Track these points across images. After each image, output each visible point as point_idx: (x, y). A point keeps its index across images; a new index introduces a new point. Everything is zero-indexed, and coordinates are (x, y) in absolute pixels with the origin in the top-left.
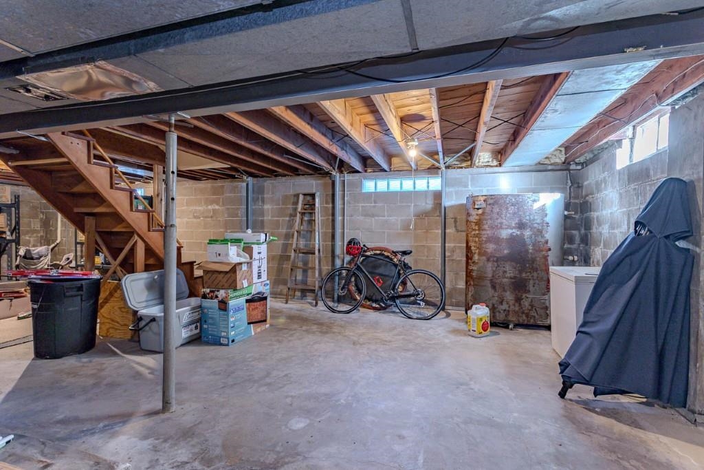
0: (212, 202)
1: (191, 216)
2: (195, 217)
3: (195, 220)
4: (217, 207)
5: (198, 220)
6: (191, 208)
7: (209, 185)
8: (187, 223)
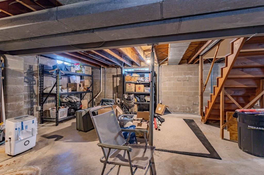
0: (188, 74)
1: (176, 80)
2: (178, 81)
3: (178, 82)
4: (191, 76)
5: (180, 82)
6: (176, 77)
7: (187, 67)
8: (173, 83)
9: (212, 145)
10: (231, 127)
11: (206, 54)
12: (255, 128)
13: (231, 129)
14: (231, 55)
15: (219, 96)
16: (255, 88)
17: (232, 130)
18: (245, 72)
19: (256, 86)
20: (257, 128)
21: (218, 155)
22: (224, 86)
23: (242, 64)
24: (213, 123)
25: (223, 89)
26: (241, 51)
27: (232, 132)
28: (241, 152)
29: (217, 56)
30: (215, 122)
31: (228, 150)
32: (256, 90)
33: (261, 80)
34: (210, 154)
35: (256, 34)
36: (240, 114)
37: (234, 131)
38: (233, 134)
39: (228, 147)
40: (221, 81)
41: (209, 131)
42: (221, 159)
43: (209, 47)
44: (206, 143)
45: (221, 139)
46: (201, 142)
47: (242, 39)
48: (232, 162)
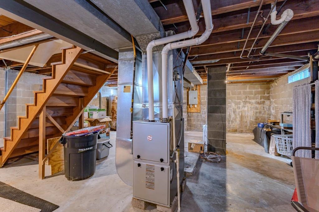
9: (35, 195)
10: (53, 158)
11: (7, 51)
12: (85, 150)
13: (52, 160)
14: (62, 64)
15: (37, 118)
16: (73, 107)
17: (54, 161)
18: (70, 89)
19: (75, 105)
20: (87, 149)
21: (52, 204)
22: (46, 105)
23: (70, 79)
24: (15, 162)
25: (45, 108)
26: (75, 63)
27: (55, 163)
28: (71, 182)
29: (31, 61)
30: (18, 158)
31: (57, 189)
32: (74, 109)
33: (80, 99)
34: (41, 210)
35: (94, 50)
36: (68, 139)
37: (56, 161)
38: (55, 166)
39: (55, 186)
40: (43, 98)
41: (17, 177)
42: (57, 207)
43: (21, 43)
44: (24, 198)
45: (41, 179)
46: (14, 202)
47: (78, 49)
48: (71, 201)
